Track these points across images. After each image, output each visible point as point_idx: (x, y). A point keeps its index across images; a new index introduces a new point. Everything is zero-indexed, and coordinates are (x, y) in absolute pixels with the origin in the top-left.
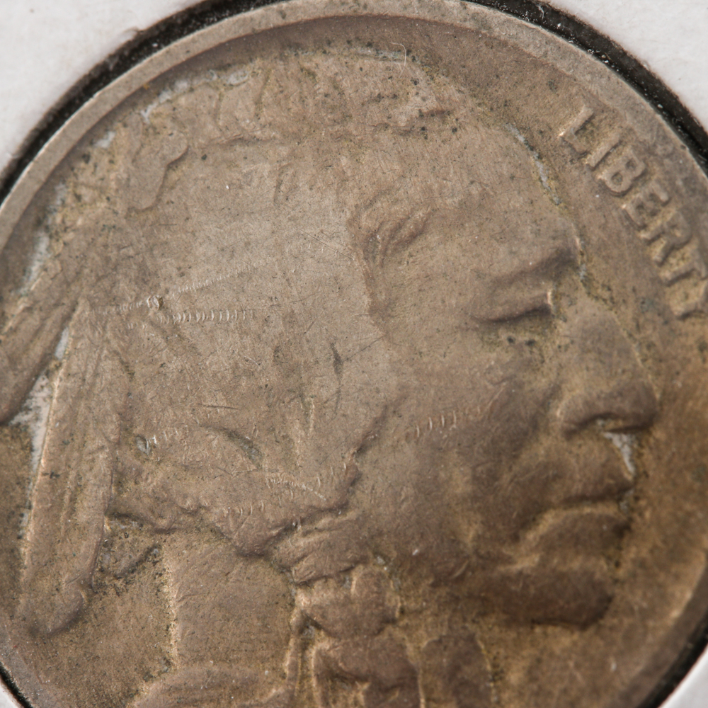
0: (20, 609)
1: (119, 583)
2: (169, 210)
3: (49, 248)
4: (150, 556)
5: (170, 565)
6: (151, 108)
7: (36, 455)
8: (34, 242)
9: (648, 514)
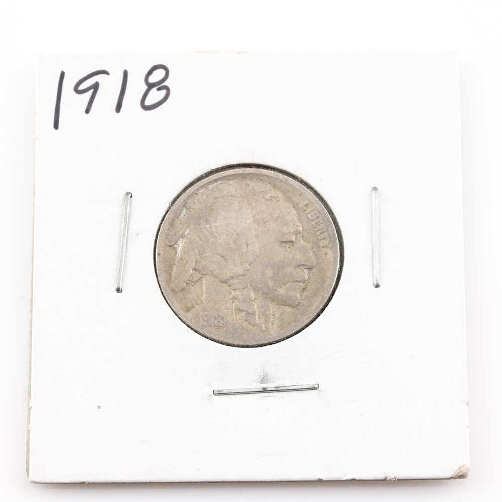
0: (170, 286)
1: (193, 284)
2: (214, 207)
3: (186, 212)
4: (200, 279)
5: (204, 281)
6: (212, 186)
7: (178, 254)
8: (183, 210)
9: (310, 286)
